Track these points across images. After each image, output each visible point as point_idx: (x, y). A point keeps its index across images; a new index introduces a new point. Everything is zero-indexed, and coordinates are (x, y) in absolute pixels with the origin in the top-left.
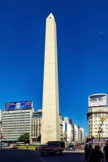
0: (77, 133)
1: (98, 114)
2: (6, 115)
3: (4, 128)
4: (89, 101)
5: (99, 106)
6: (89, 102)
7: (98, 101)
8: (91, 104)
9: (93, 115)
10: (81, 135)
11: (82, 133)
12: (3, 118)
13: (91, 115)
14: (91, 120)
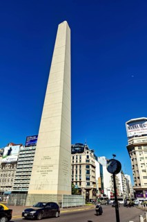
0: (120, 182)
1: (142, 147)
2: (24, 152)
3: (18, 170)
4: (127, 128)
5: (143, 135)
6: (128, 130)
7: (140, 128)
8: (130, 133)
9: (136, 148)
10: (127, 184)
11: (128, 181)
12: (20, 156)
13: (134, 148)
14: (133, 156)
